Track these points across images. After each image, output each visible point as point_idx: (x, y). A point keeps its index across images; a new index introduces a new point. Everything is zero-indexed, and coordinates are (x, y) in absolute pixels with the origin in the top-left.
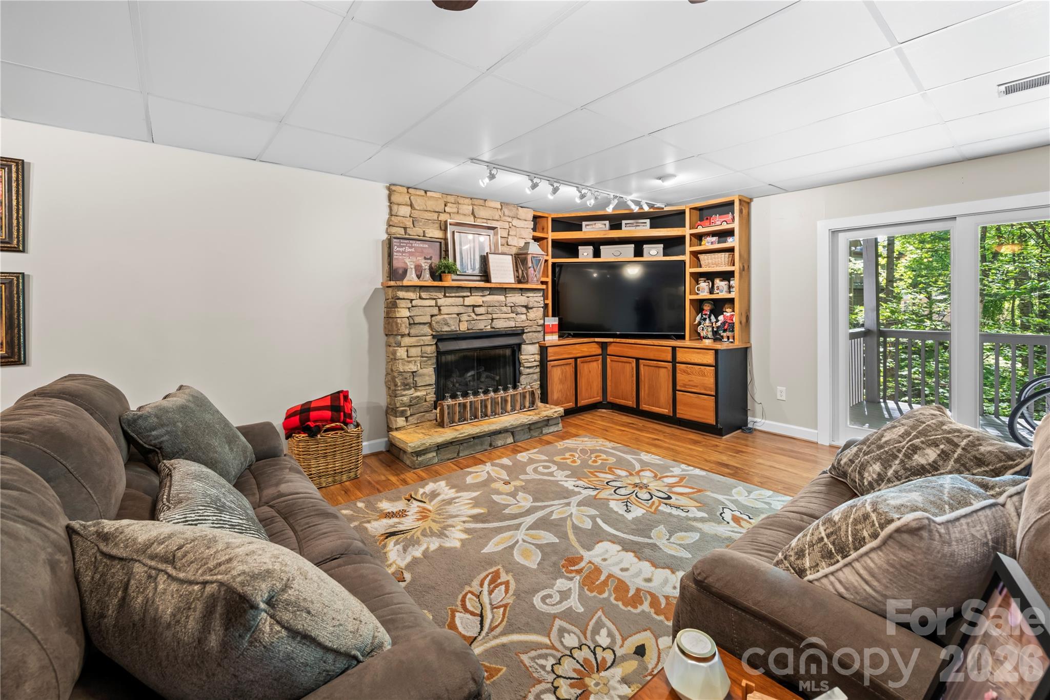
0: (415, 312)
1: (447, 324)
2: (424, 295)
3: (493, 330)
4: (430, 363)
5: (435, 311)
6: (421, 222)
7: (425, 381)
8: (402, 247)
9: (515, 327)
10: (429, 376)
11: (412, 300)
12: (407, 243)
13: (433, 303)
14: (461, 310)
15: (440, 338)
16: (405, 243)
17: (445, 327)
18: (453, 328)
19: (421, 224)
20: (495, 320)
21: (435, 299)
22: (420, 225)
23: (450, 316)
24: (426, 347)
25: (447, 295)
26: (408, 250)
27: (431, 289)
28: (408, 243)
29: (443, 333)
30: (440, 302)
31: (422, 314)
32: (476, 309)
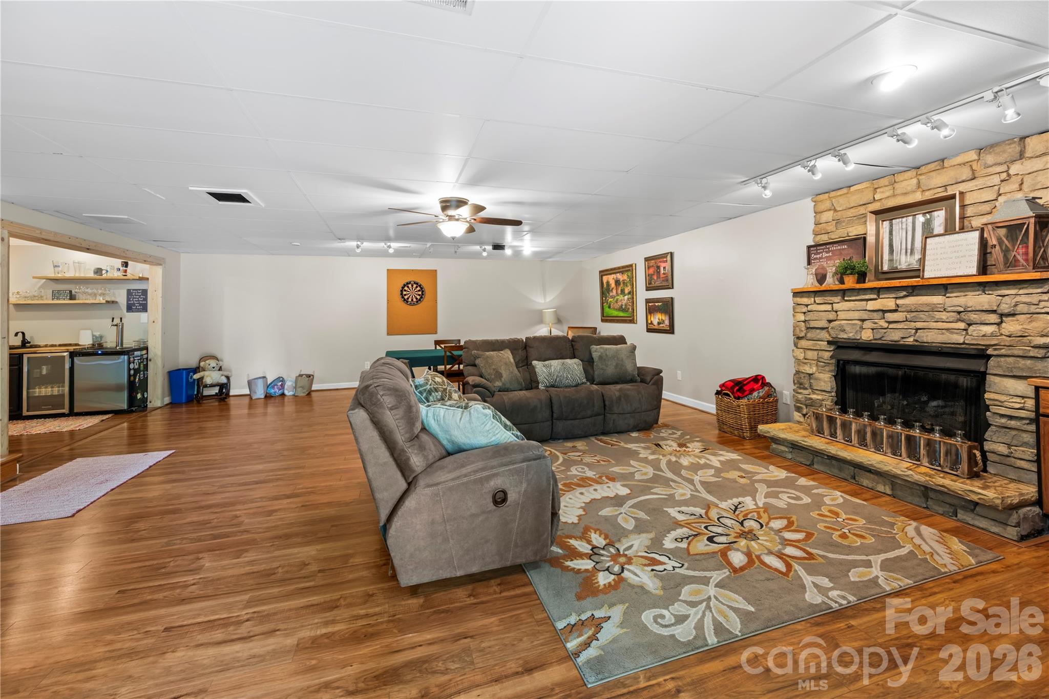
0: (810, 316)
1: (844, 331)
2: (818, 300)
3: (917, 343)
4: (827, 369)
5: (832, 316)
6: (844, 221)
7: (821, 386)
8: (819, 253)
9: (964, 343)
10: (825, 382)
11: (807, 306)
12: (823, 249)
13: (829, 307)
14: (865, 315)
15: (838, 345)
16: (821, 249)
17: (842, 333)
18: (851, 335)
19: (844, 224)
20: (919, 331)
21: (830, 304)
22: (843, 226)
23: (850, 322)
24: (824, 352)
25: (845, 299)
26: (825, 255)
27: (827, 294)
28: (825, 249)
29: (838, 340)
30: (836, 306)
31: (817, 318)
32: (887, 315)
